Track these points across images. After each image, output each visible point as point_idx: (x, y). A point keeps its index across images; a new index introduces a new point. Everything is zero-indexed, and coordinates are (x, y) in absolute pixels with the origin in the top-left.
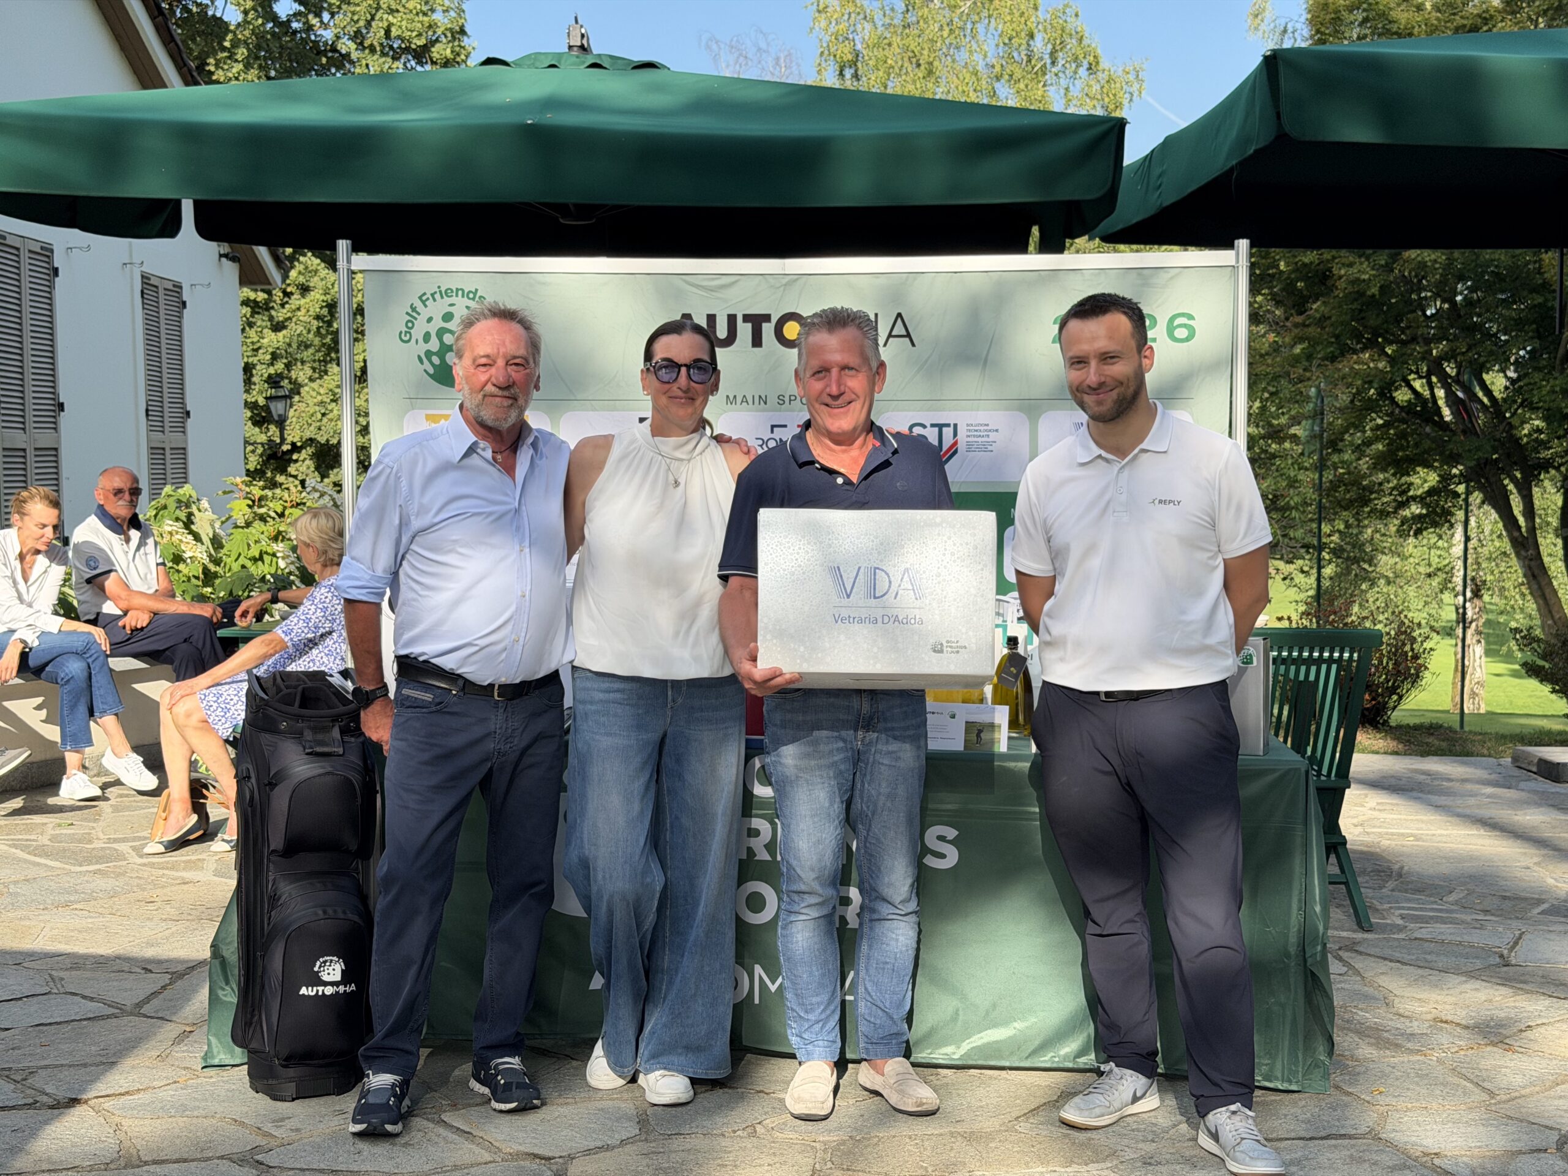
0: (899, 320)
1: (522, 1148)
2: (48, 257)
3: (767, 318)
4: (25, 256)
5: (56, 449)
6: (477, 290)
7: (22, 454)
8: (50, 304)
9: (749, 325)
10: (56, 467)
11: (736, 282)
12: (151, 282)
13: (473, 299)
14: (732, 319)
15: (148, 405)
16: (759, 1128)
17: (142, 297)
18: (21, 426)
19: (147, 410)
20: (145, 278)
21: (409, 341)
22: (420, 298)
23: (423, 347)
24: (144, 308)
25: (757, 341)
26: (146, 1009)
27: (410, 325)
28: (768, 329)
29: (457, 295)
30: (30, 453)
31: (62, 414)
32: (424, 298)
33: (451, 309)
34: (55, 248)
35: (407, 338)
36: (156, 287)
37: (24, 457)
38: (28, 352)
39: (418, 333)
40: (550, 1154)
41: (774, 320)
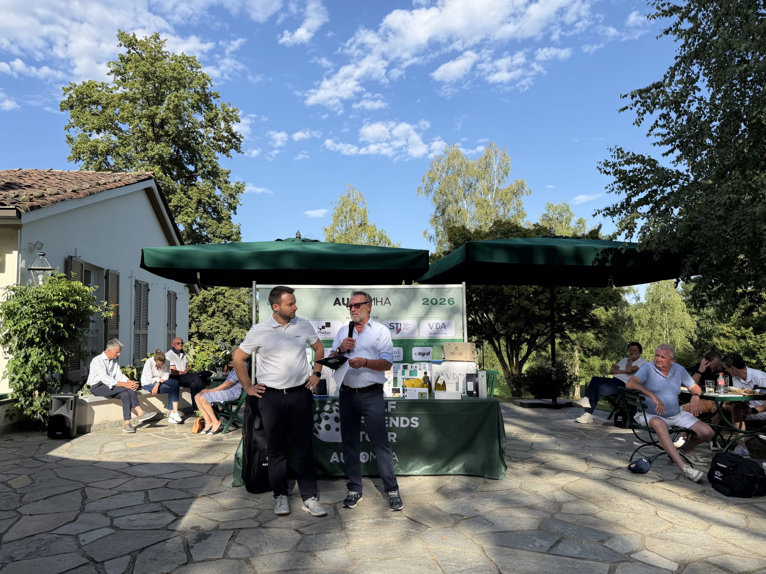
0: (387, 299)
2: (147, 286)
4: (142, 286)
5: (147, 335)
8: (147, 298)
10: (146, 339)
14: (348, 299)
17: (168, 297)
18: (139, 329)
19: (167, 324)
20: (168, 291)
26: (210, 473)
30: (141, 336)
31: (149, 326)
34: (149, 284)
35: (269, 304)
36: (171, 293)
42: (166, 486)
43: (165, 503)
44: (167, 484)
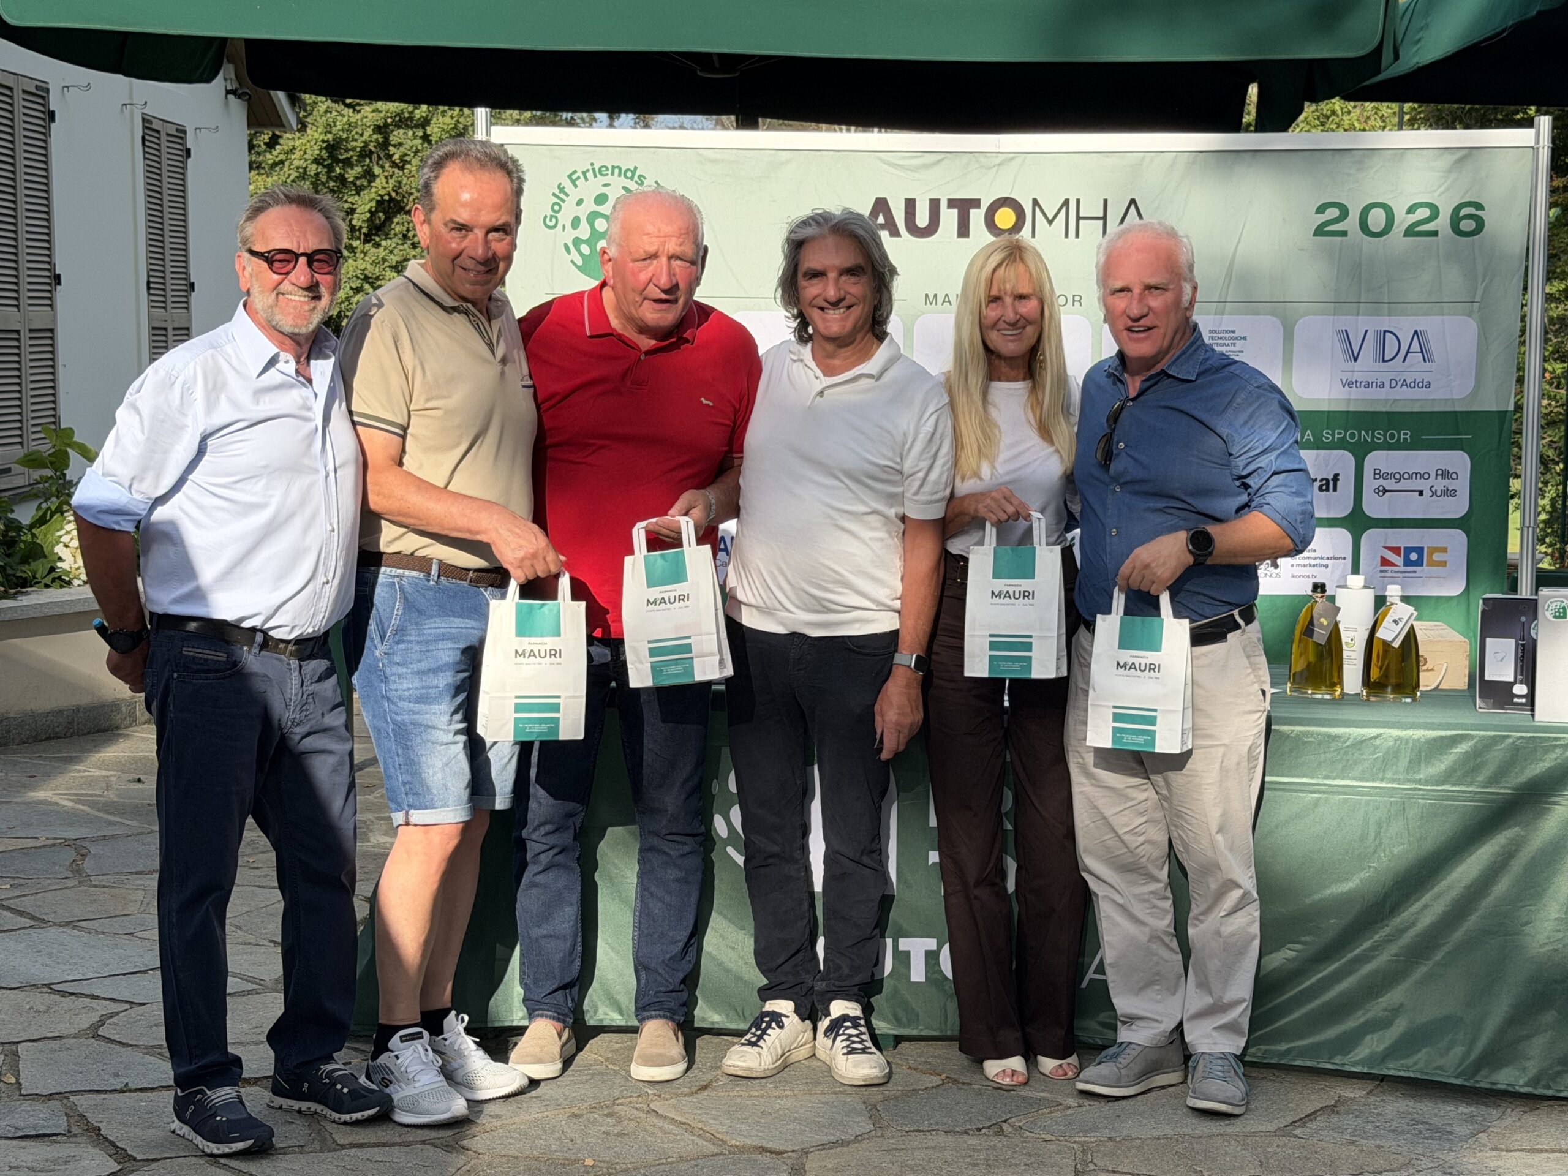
0: (1133, 207)
1: (748, 1141)
2: (43, 97)
3: (976, 203)
4: (18, 96)
5: (51, 330)
6: (636, 168)
7: (15, 336)
8: (45, 155)
9: (955, 212)
10: (52, 352)
11: (942, 160)
12: (153, 126)
13: (632, 178)
14: (935, 204)
15: (149, 276)
16: (1005, 1126)
17: (144, 144)
18: (14, 302)
19: (149, 283)
20: (146, 121)
21: (555, 226)
22: (570, 177)
23: (570, 235)
24: (145, 158)
25: (963, 230)
27: (557, 207)
28: (977, 217)
29: (613, 174)
30: (25, 335)
31: (58, 287)
32: (574, 177)
33: (605, 190)
34: (50, 87)
35: (552, 224)
36: (158, 132)
37: (18, 340)
38: (22, 214)
39: (565, 218)
40: (782, 1148)
41: (984, 206)
42: (94, 1032)
43: (83, 1103)
44: (102, 1022)
